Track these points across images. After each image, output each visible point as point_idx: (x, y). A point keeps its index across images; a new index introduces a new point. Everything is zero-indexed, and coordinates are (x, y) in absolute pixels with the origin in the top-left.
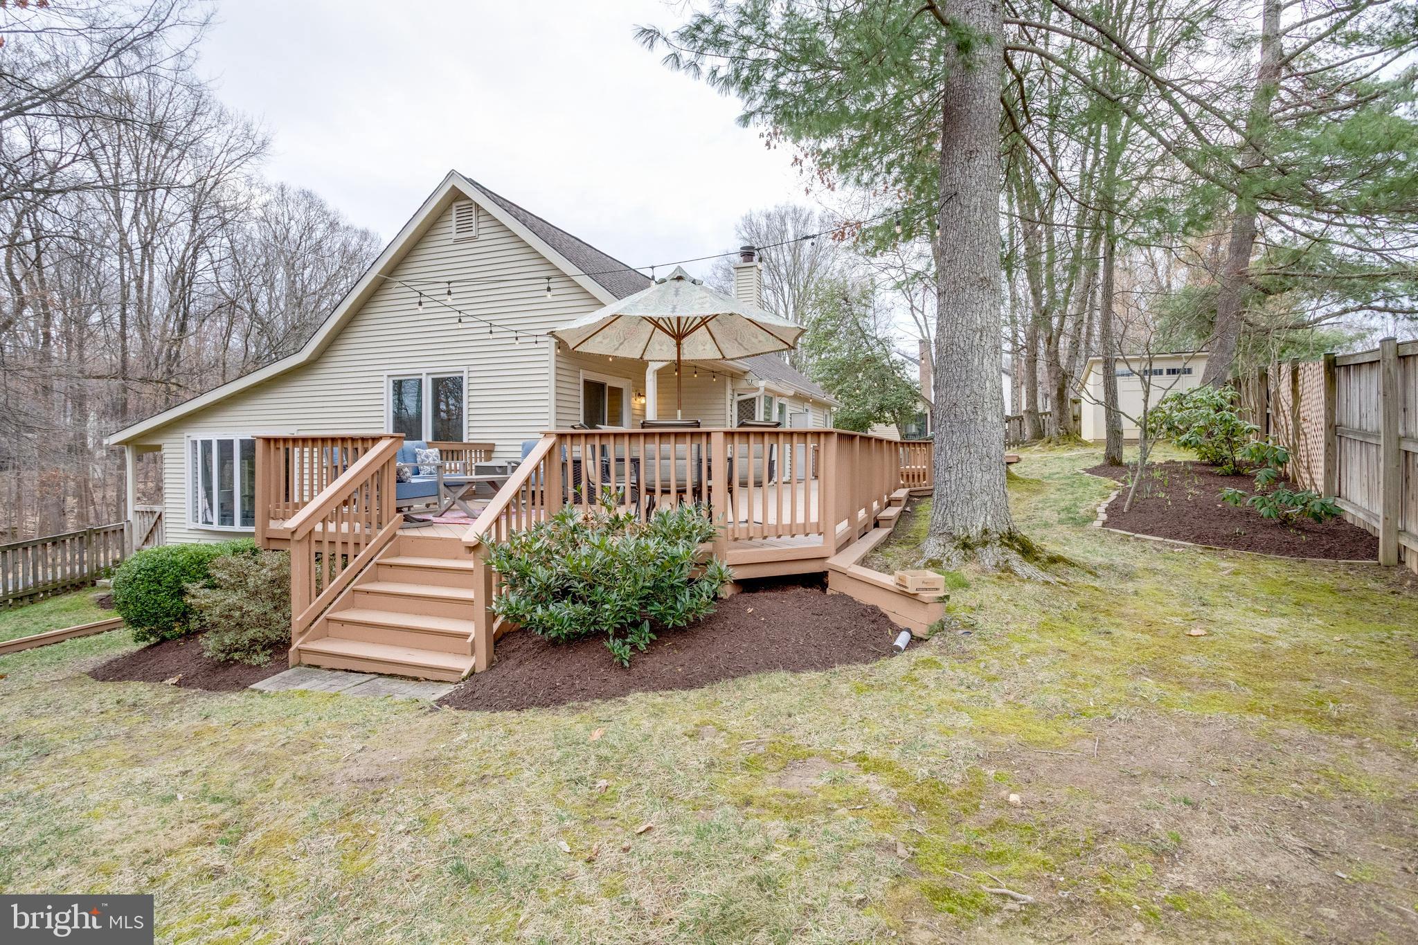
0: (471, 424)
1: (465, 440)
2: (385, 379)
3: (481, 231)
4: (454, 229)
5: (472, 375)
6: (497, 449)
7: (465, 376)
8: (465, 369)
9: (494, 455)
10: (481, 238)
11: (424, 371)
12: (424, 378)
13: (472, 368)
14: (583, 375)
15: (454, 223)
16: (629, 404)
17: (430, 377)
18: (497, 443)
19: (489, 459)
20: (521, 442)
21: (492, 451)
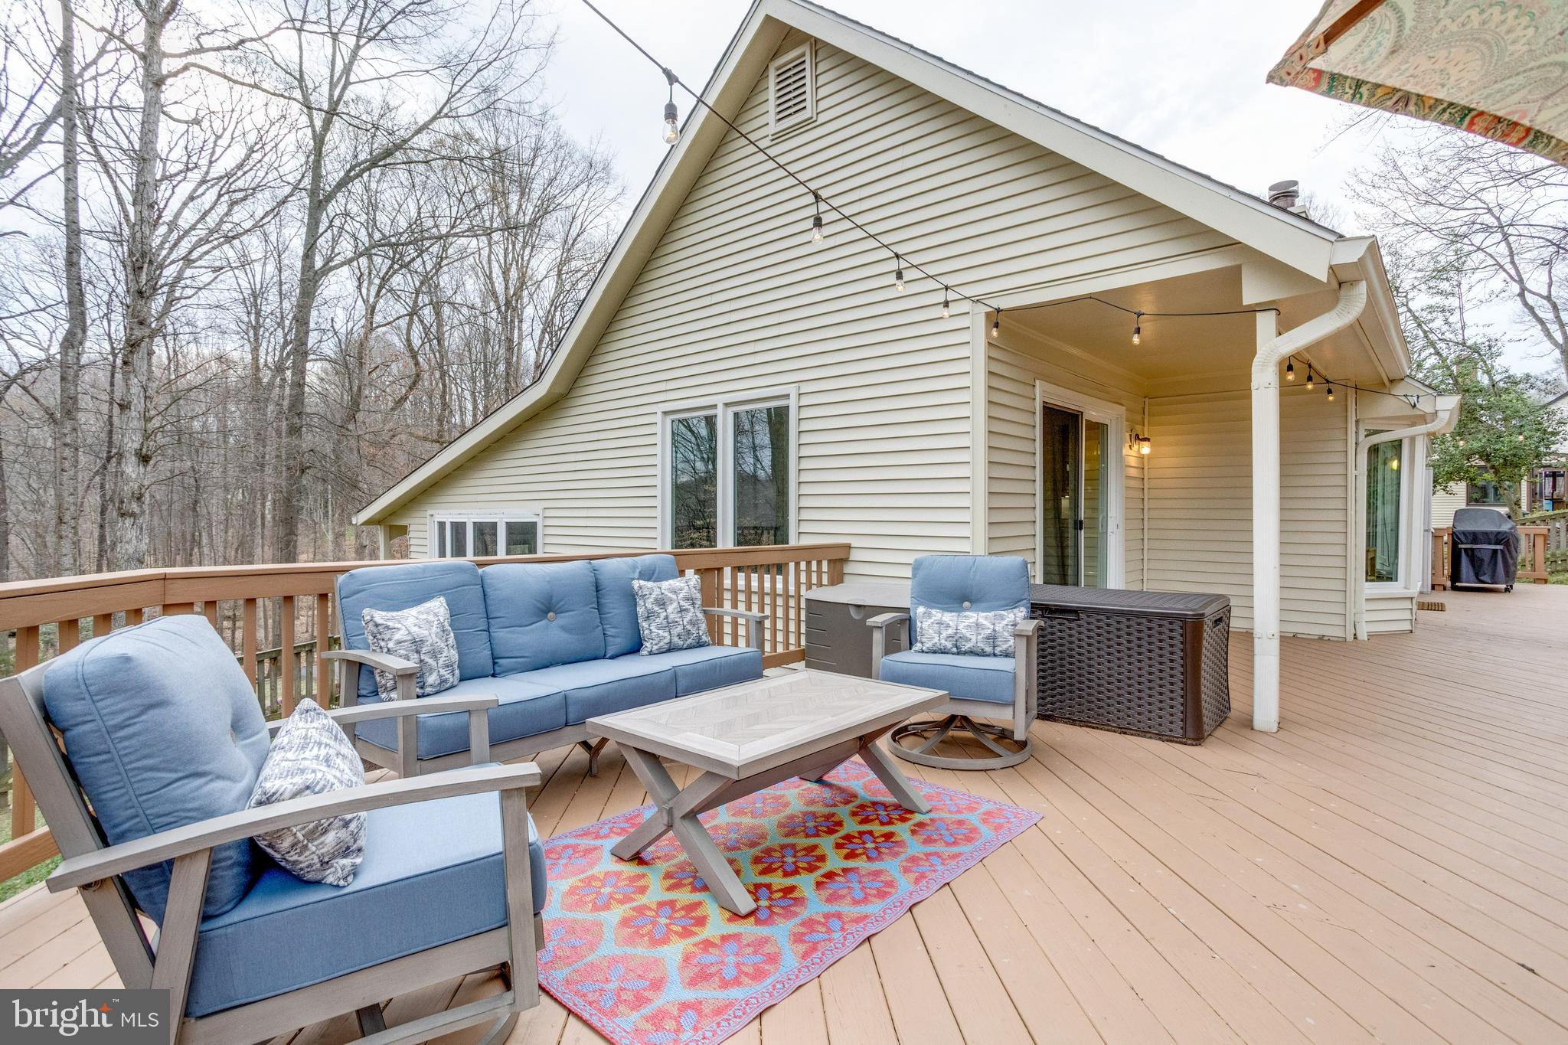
0: (804, 502)
1: (793, 542)
2: (658, 418)
3: (823, 105)
4: (771, 117)
5: (805, 401)
6: (855, 555)
7: (793, 403)
8: (791, 390)
9: (848, 568)
10: (822, 118)
11: (719, 400)
12: (719, 411)
13: (805, 388)
14: (1042, 393)
15: (771, 106)
16: (1121, 458)
17: (731, 411)
18: (855, 542)
19: (837, 578)
20: (910, 558)
21: (845, 560)
